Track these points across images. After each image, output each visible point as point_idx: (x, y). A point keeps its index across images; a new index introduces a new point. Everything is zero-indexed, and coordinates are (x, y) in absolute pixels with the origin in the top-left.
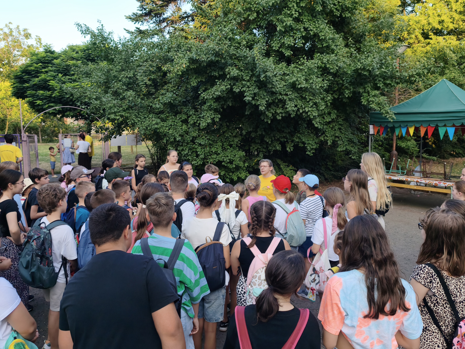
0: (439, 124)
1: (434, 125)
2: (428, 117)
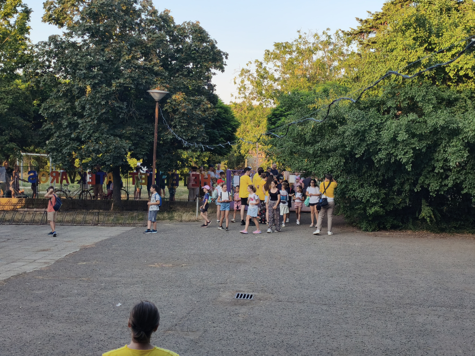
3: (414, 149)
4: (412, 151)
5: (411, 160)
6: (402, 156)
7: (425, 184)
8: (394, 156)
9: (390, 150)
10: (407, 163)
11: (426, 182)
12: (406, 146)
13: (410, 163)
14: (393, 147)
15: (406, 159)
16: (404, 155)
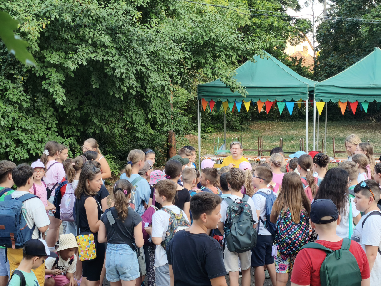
0: (278, 99)
1: (273, 100)
2: (266, 92)
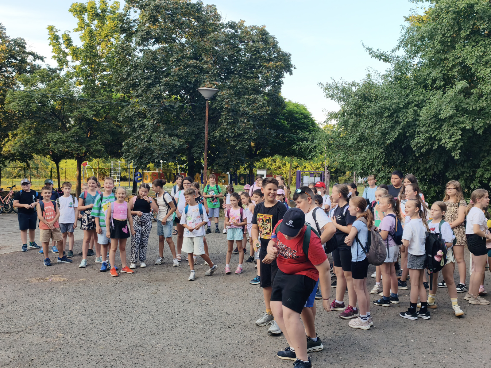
3: (463, 130)
4: (460, 132)
5: (459, 145)
6: (447, 140)
7: (485, 178)
8: (437, 140)
9: (431, 133)
10: (454, 148)
11: (485, 176)
12: (453, 126)
13: (459, 149)
14: (436, 129)
15: (452, 143)
16: (450, 138)
